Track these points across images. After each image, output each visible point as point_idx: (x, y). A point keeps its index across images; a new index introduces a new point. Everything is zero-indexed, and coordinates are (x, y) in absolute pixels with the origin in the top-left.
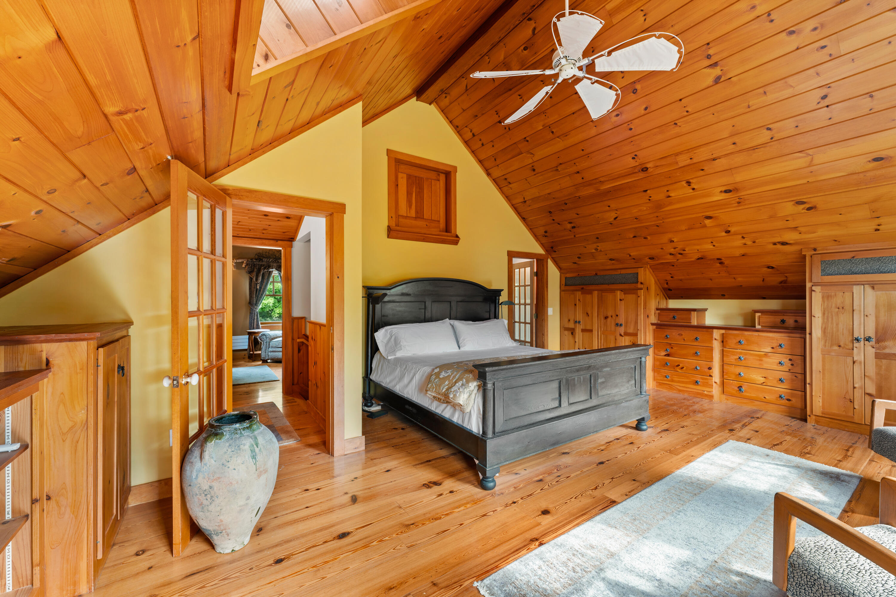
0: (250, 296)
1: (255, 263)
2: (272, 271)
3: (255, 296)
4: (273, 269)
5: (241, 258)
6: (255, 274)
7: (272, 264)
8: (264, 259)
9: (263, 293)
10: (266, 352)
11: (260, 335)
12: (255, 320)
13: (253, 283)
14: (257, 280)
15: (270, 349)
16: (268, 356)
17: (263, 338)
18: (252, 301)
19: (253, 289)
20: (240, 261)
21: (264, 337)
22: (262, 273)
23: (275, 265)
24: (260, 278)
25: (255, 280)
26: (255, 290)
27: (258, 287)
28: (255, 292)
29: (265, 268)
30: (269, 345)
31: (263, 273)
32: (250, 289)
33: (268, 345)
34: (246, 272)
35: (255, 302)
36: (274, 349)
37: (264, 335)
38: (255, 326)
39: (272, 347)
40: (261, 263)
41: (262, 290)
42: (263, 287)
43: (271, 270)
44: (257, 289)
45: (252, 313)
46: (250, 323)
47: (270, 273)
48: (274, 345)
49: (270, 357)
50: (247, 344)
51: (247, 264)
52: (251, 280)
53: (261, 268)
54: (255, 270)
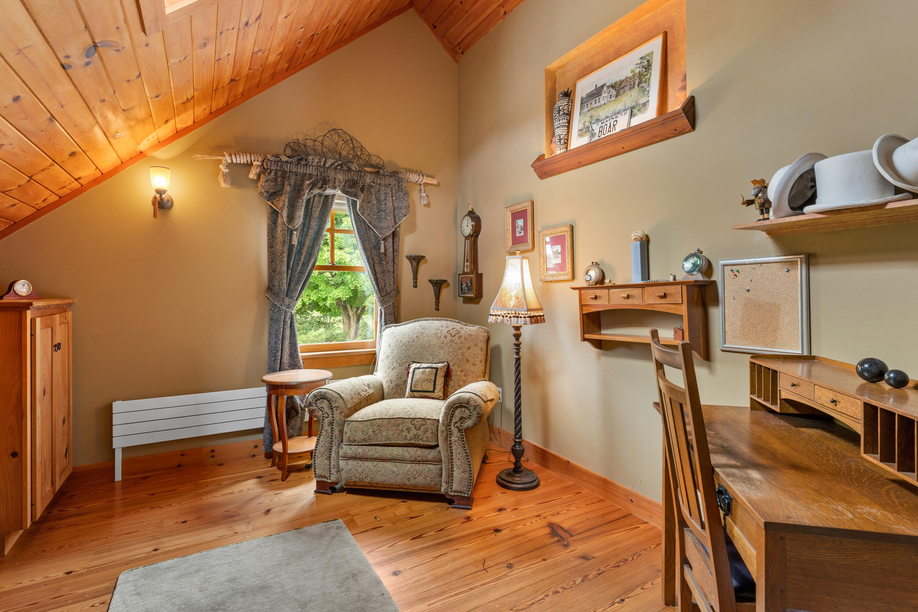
0: (269, 267)
1: (287, 168)
2: (333, 196)
3: (285, 268)
4: (334, 188)
5: (244, 152)
6: (284, 201)
7: (332, 174)
8: (314, 160)
9: (309, 261)
10: (329, 458)
11: (309, 396)
12: (287, 342)
13: (279, 229)
14: (291, 218)
15: (346, 449)
16: (338, 471)
17: (321, 409)
18: (276, 283)
19: (279, 247)
20: (242, 159)
21: (325, 404)
22: (305, 197)
23: (340, 177)
24: (300, 213)
25: (285, 219)
26: (286, 249)
27: (295, 242)
28: (285, 255)
29: (313, 186)
30: (341, 432)
31: (308, 201)
32: (271, 246)
33: (336, 433)
34: (261, 194)
35: (285, 287)
36: (360, 450)
37: (323, 397)
38: (286, 358)
39: (352, 442)
40: (301, 170)
41: (305, 249)
42: (307, 243)
43: (329, 192)
44: (291, 246)
45: (278, 321)
46: (270, 350)
47: (327, 201)
48: (360, 436)
49: (344, 475)
50: (263, 412)
51: (264, 170)
52: (274, 214)
53: (302, 184)
54: (288, 188)
